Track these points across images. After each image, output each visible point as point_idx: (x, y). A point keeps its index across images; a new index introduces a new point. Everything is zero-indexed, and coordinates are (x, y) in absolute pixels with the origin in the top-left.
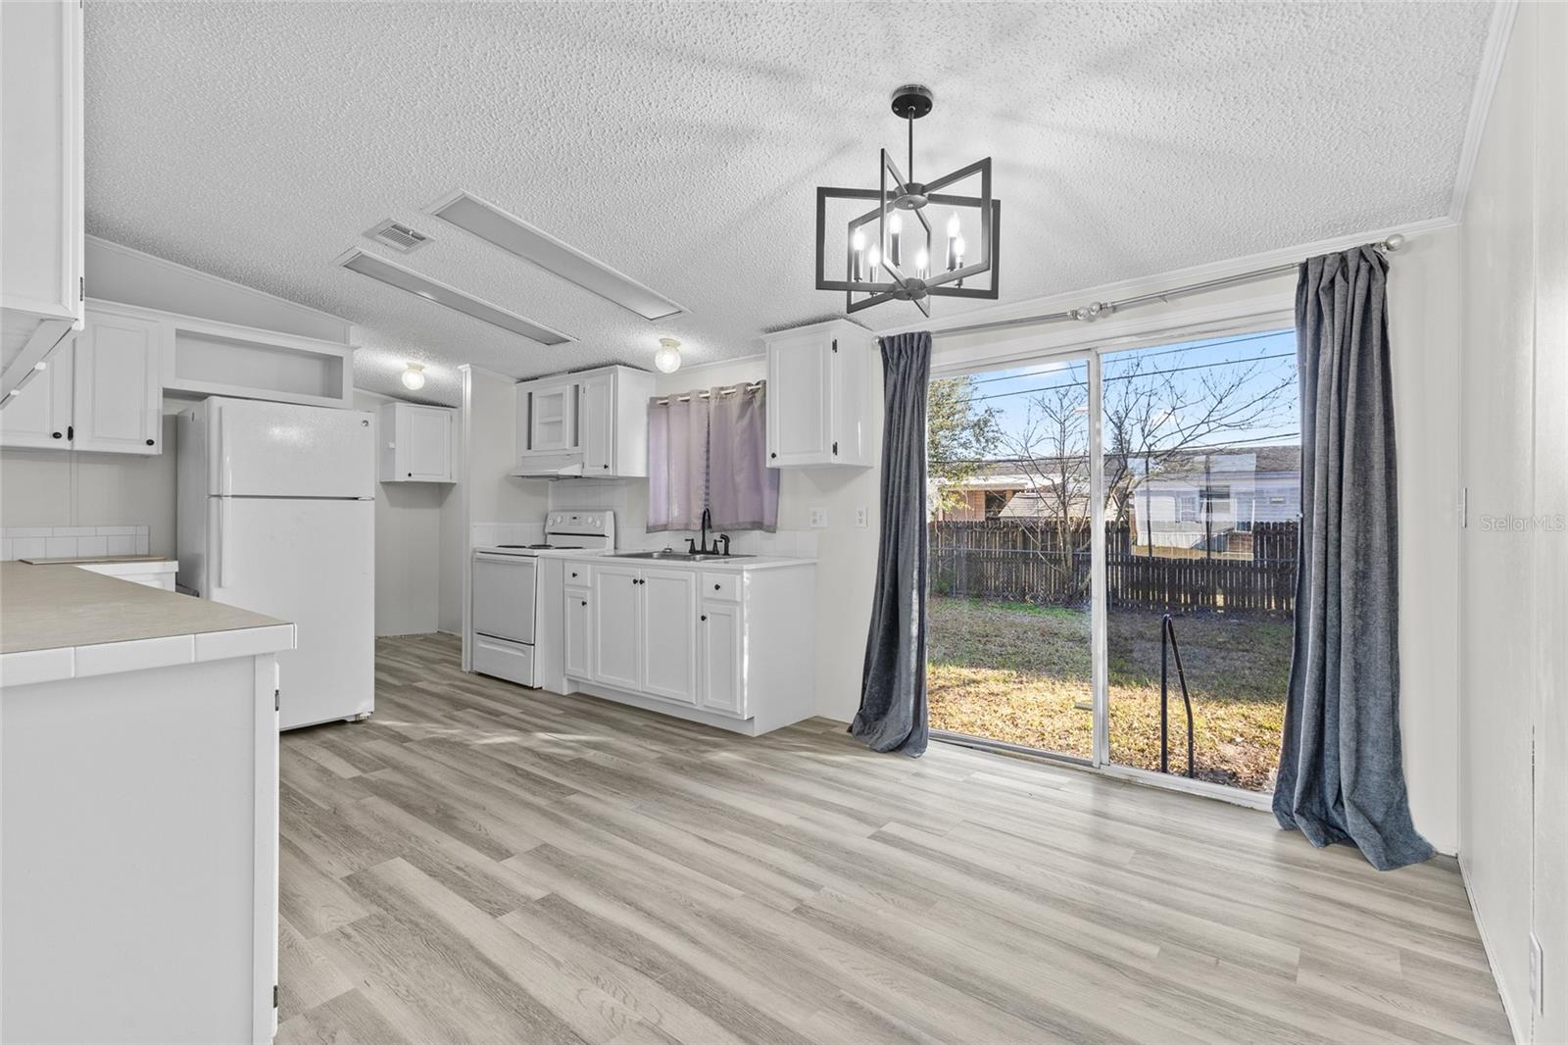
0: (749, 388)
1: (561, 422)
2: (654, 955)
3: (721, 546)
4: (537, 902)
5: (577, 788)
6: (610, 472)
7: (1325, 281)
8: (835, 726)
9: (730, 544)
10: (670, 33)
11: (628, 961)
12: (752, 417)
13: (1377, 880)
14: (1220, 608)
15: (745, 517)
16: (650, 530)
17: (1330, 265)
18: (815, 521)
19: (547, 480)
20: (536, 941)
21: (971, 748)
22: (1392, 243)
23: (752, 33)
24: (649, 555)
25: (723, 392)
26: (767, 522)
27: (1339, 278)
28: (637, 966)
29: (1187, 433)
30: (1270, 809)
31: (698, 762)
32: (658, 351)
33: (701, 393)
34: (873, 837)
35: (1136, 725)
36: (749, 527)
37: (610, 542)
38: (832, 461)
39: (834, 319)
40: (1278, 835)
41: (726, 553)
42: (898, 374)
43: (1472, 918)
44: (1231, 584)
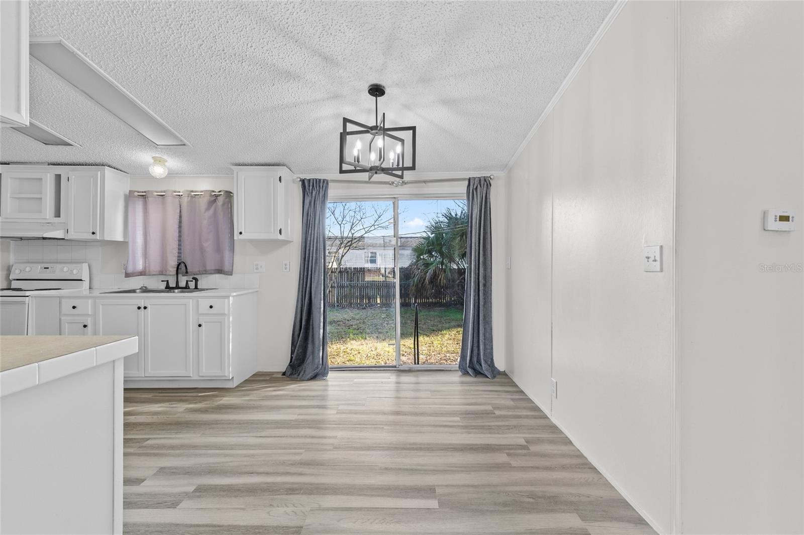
0: (213, 193)
1: (41, 198)
2: (288, 486)
3: (192, 285)
4: (193, 492)
5: (148, 437)
6: (97, 237)
7: (475, 187)
8: (273, 374)
9: (198, 283)
10: (288, 24)
11: (278, 493)
12: (215, 210)
13: (492, 382)
14: (379, 304)
15: (210, 266)
16: (127, 275)
17: (477, 181)
18: (257, 269)
19: (8, 240)
20: (218, 506)
21: (344, 370)
22: (491, 177)
23: (328, 41)
24: (134, 291)
25: (193, 194)
26: (227, 268)
27: (479, 186)
28: (286, 493)
29: (366, 230)
30: (458, 369)
31: (213, 406)
32: (151, 164)
33: (175, 192)
34: (337, 413)
35: (369, 355)
36: (213, 272)
37: (86, 284)
38: (279, 238)
39: (278, 166)
40: (461, 376)
41: (196, 287)
42: (312, 197)
43: (517, 386)
44: (383, 294)
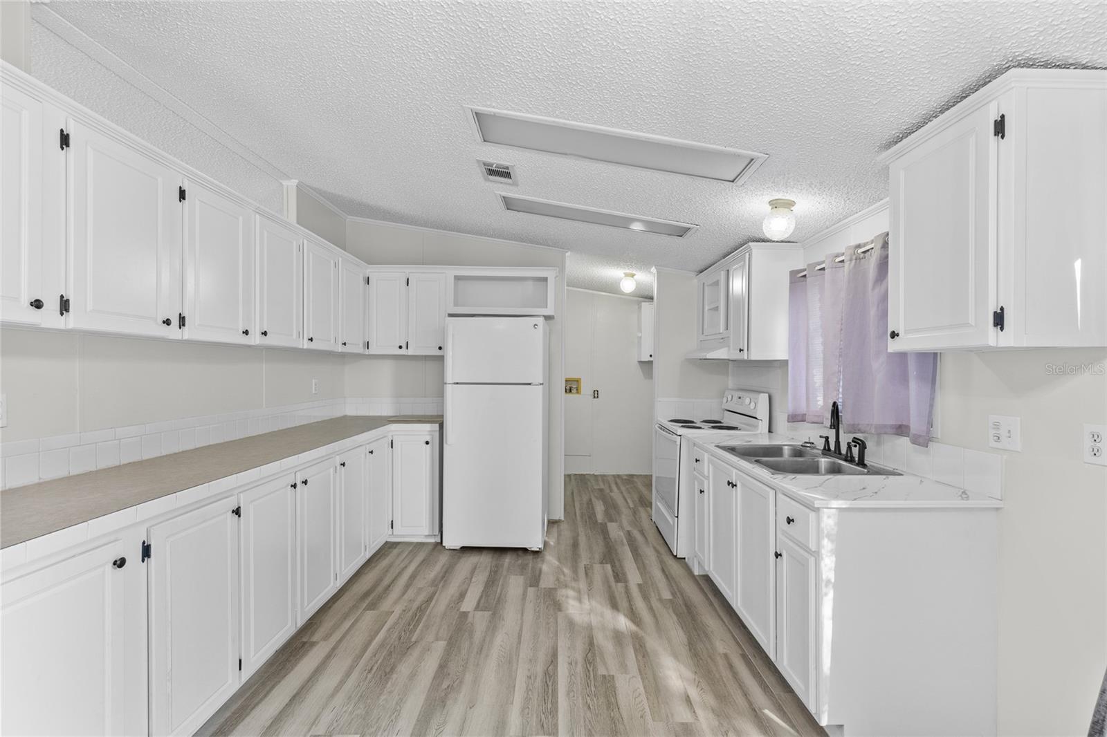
1: (718, 307)
3: (856, 452)
6: (745, 356)
9: (866, 452)
16: (789, 418)
18: (998, 438)
25: (860, 251)
32: (767, 216)
33: (837, 256)
37: (763, 426)
41: (861, 463)
